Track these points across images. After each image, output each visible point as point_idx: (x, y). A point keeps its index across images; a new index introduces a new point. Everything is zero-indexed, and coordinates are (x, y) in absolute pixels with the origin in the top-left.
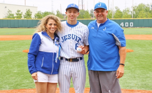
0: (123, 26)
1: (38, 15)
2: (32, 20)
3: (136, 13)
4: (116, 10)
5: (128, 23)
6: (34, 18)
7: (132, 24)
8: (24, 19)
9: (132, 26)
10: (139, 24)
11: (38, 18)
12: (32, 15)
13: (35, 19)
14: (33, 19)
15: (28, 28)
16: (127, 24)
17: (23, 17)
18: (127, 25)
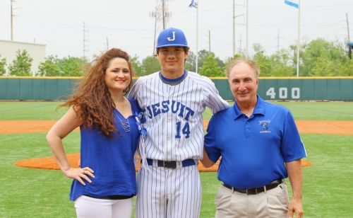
0: (273, 97)
1: (48, 67)
2: (33, 79)
3: (307, 65)
4: (256, 53)
5: (286, 89)
6: (37, 75)
7: (296, 92)
8: (10, 77)
9: (298, 97)
10: (314, 92)
11: (46, 75)
12: (31, 67)
13: (39, 77)
14: (34, 76)
15: (21, 100)
16: (283, 92)
17: (8, 71)
18: (283, 94)
